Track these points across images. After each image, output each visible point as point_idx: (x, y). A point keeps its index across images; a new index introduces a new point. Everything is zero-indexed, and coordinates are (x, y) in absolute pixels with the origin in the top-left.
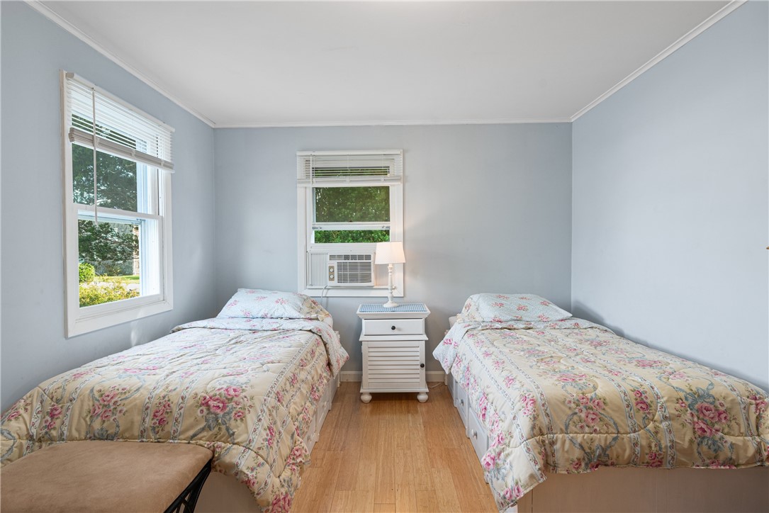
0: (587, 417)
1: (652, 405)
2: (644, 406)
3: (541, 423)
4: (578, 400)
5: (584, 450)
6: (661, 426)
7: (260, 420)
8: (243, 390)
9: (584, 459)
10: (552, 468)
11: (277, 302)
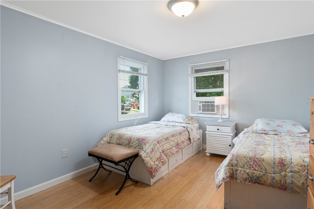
0: (253, 164)
1: (286, 165)
2: (282, 165)
3: (233, 162)
4: (251, 158)
5: (249, 176)
6: (288, 174)
7: (150, 146)
8: (148, 138)
9: (248, 179)
10: (235, 179)
11: (177, 117)
